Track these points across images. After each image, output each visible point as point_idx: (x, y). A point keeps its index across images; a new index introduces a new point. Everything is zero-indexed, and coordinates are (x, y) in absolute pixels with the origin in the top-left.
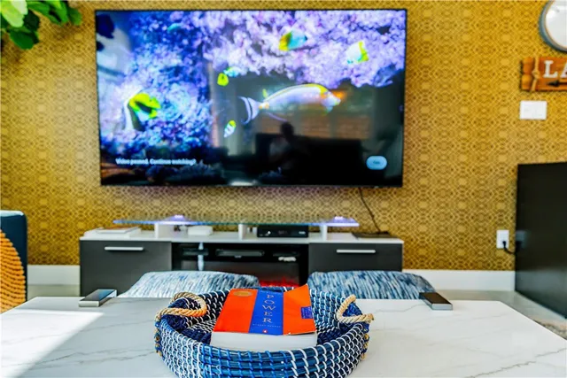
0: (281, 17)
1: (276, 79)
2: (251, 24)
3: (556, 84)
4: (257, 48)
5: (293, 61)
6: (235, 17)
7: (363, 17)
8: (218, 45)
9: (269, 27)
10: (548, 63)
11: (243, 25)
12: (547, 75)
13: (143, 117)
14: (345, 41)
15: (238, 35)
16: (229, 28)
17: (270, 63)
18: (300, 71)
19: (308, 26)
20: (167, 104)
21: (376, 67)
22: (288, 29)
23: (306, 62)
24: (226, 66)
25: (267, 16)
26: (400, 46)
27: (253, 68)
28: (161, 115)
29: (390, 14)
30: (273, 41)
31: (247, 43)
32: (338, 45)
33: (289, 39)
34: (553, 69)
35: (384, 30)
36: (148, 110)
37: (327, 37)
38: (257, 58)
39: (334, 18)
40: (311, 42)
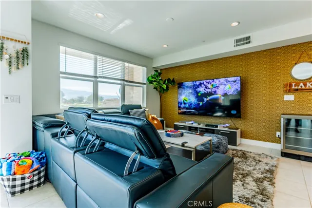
0: (211, 81)
1: (210, 94)
2: (205, 83)
3: (297, 90)
4: (206, 87)
5: (214, 90)
6: (202, 82)
7: (229, 79)
8: (199, 87)
9: (208, 83)
10: (294, 84)
11: (203, 83)
12: (293, 87)
13: (185, 102)
14: (225, 85)
15: (202, 85)
16: (200, 84)
17: (209, 90)
18: (215, 92)
19: (217, 82)
20: (189, 99)
21: (233, 90)
22: (212, 83)
23: (216, 90)
24: (200, 91)
25: (208, 81)
26: (239, 85)
27: (205, 92)
28: (188, 101)
29: (236, 78)
30: (209, 86)
31: (204, 87)
32: (224, 86)
33: (213, 85)
34: (295, 86)
35: (235, 81)
36: (186, 100)
37: (221, 84)
38: (206, 90)
39: (222, 80)
40: (217, 86)
